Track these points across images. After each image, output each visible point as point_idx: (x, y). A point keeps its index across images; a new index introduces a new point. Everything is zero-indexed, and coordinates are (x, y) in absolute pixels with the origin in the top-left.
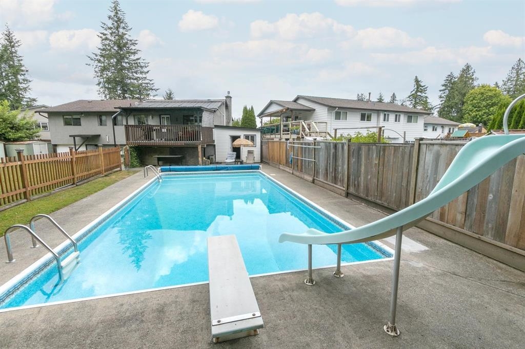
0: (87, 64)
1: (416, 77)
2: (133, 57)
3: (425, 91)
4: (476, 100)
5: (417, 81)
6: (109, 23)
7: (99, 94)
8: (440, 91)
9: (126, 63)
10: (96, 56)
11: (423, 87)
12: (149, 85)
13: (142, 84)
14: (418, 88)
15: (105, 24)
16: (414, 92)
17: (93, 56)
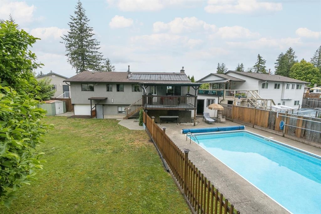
0: (61, 42)
1: (259, 54)
2: (90, 38)
3: (264, 63)
4: (298, 70)
5: (259, 57)
6: (75, 16)
7: (68, 61)
8: (275, 63)
9: (85, 42)
10: (66, 37)
11: (263, 60)
12: (100, 56)
13: (95, 55)
14: (260, 61)
15: (73, 17)
16: (257, 64)
17: (65, 37)
